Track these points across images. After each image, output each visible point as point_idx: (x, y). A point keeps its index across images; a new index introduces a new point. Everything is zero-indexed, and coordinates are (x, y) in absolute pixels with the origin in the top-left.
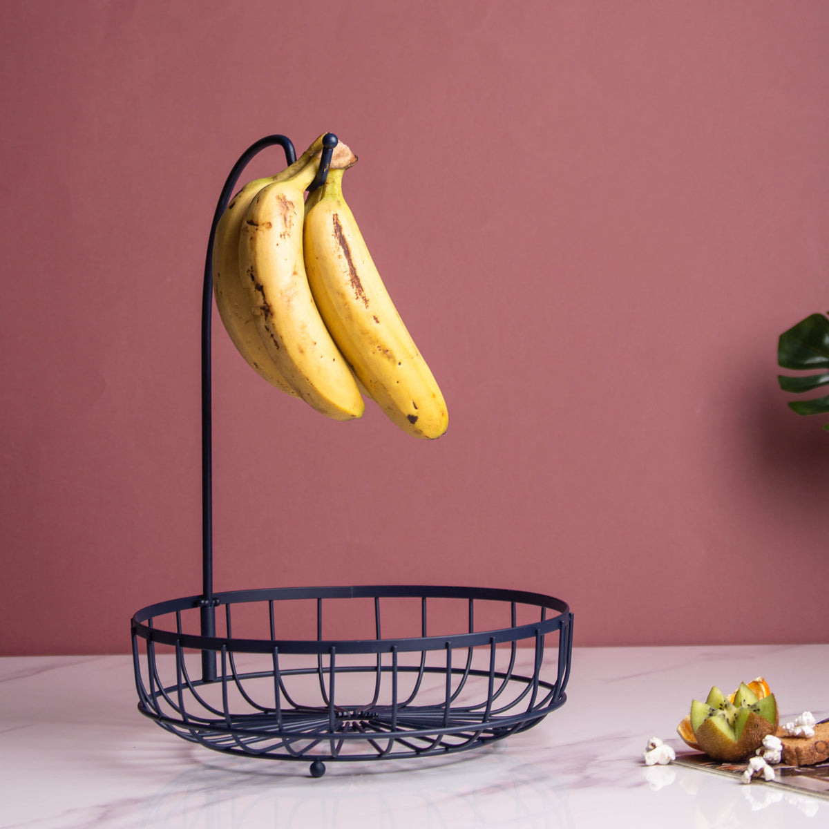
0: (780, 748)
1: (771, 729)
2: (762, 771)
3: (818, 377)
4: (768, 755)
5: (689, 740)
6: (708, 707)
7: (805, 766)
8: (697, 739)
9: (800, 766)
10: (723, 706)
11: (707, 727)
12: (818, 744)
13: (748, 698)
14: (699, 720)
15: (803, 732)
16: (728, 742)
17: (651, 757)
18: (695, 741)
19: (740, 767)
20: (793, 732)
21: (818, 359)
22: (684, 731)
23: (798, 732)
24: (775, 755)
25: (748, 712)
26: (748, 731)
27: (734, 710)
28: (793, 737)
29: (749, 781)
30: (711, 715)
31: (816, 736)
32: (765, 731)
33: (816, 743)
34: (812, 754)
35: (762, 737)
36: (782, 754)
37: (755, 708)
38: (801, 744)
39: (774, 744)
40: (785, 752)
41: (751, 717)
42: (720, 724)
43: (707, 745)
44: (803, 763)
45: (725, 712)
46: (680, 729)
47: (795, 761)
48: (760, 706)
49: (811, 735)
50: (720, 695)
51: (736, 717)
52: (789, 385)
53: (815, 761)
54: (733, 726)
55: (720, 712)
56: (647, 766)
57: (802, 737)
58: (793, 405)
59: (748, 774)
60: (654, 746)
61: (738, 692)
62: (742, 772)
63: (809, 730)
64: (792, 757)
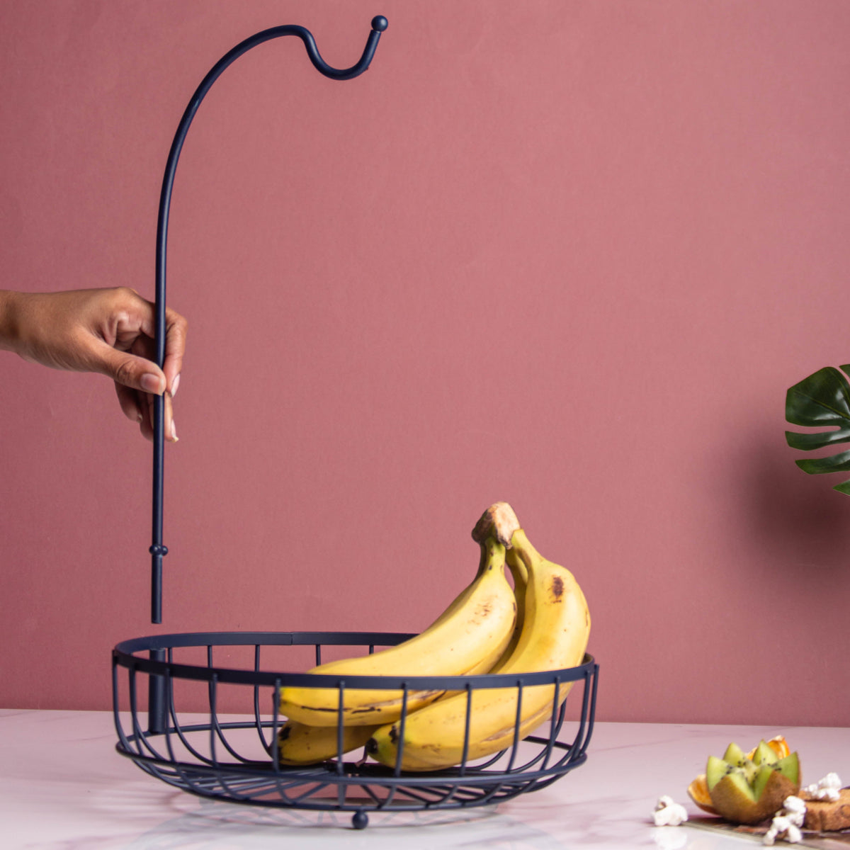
0: (804, 810)
1: (793, 790)
2: (786, 832)
3: (829, 435)
4: (791, 816)
5: (700, 802)
6: (725, 764)
7: (830, 831)
8: (712, 798)
9: (824, 831)
10: (741, 764)
11: (725, 785)
12: (844, 808)
13: (768, 757)
14: (715, 778)
15: (827, 796)
16: (746, 802)
17: (661, 817)
18: (708, 802)
19: (760, 830)
20: (816, 796)
21: (829, 416)
22: (696, 792)
23: (821, 794)
24: (800, 819)
25: (770, 771)
26: (769, 791)
27: (754, 768)
28: (816, 800)
29: (772, 842)
30: (728, 773)
31: (841, 800)
32: (786, 791)
33: (842, 807)
34: (838, 818)
35: (784, 798)
36: (805, 819)
37: (777, 768)
38: (825, 808)
39: (796, 806)
40: (808, 815)
41: (773, 776)
42: (739, 782)
43: (724, 807)
44: (827, 827)
45: (743, 770)
46: (690, 789)
47: (818, 826)
48: (782, 765)
49: (835, 799)
50: (737, 752)
51: (757, 776)
52: (797, 441)
53: (840, 827)
54: (752, 785)
55: (738, 770)
56: (656, 826)
57: (825, 800)
58: (801, 463)
59: (772, 834)
60: (664, 805)
61: (757, 751)
62: (763, 834)
63: (834, 794)
64: (816, 821)
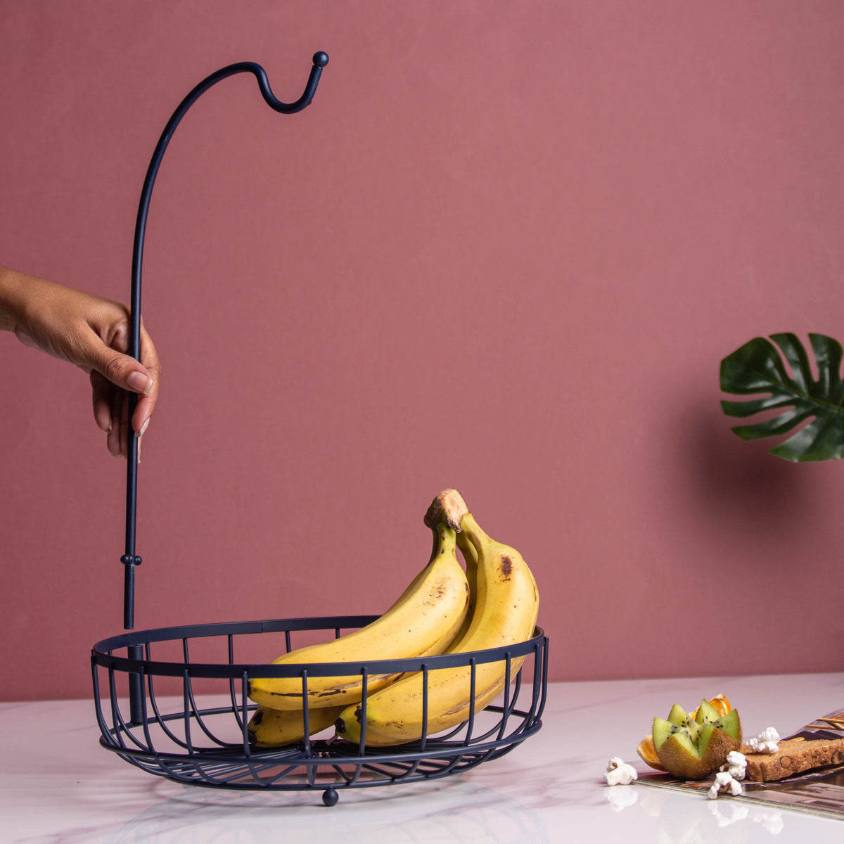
0: (745, 764)
1: (735, 745)
2: (729, 785)
3: (761, 402)
4: (733, 770)
5: (650, 760)
6: (670, 725)
7: (770, 781)
8: (659, 757)
9: (765, 782)
10: (685, 724)
11: (670, 744)
12: (783, 759)
13: (710, 715)
14: (661, 738)
15: (767, 748)
16: (691, 759)
17: (613, 777)
18: (656, 760)
19: (705, 784)
20: (757, 749)
21: (761, 384)
22: (645, 751)
23: (762, 747)
24: (741, 772)
25: (711, 728)
26: (712, 747)
27: (697, 726)
28: (758, 753)
29: (716, 797)
30: (673, 732)
31: (780, 752)
32: (729, 747)
33: (781, 758)
34: (777, 769)
35: (726, 753)
36: (747, 771)
37: (718, 726)
38: (766, 760)
39: (738, 760)
40: (749, 768)
41: (714, 733)
42: (683, 741)
43: (670, 764)
44: (768, 778)
45: (688, 729)
46: (640, 749)
47: (760, 777)
48: (723, 722)
49: (775, 751)
50: (681, 712)
51: (700, 734)
52: (731, 409)
53: (780, 777)
54: (696, 743)
55: (683, 729)
56: (609, 786)
57: (766, 753)
58: (737, 430)
59: (715, 788)
60: (616, 766)
61: (699, 710)
62: (708, 789)
63: (773, 746)
64: (757, 773)
